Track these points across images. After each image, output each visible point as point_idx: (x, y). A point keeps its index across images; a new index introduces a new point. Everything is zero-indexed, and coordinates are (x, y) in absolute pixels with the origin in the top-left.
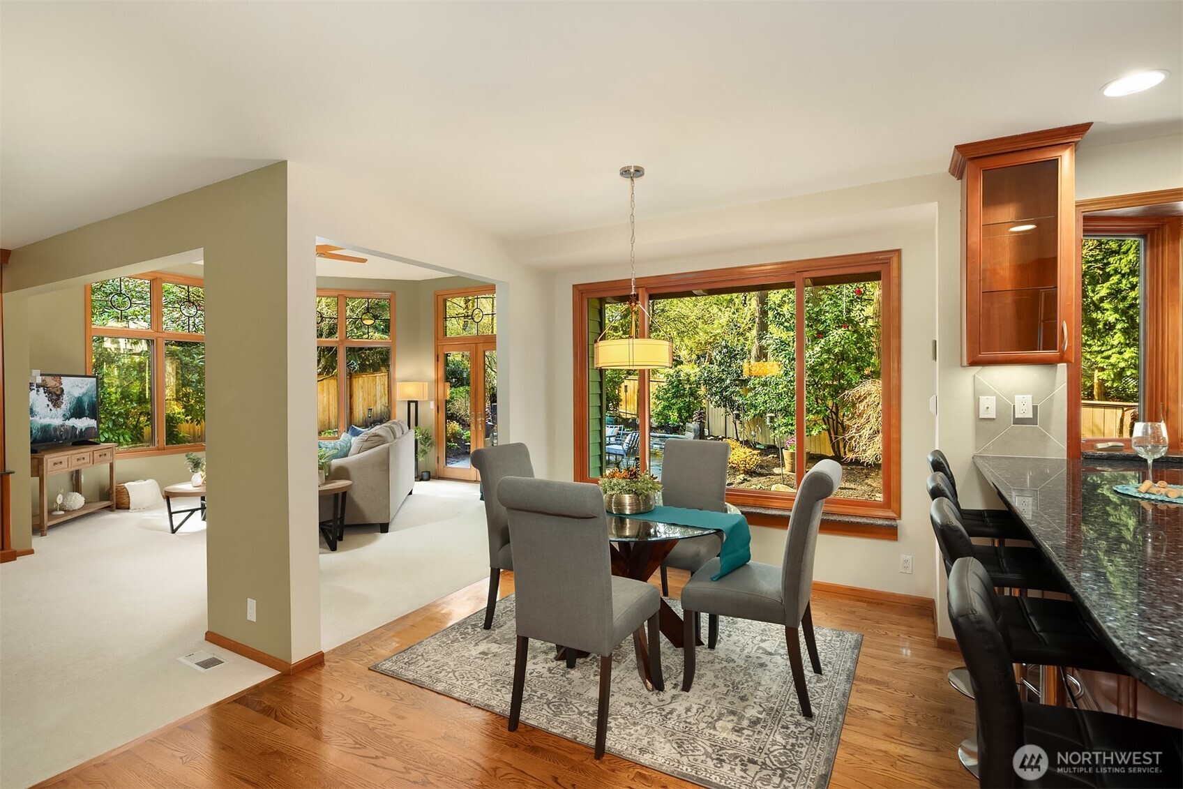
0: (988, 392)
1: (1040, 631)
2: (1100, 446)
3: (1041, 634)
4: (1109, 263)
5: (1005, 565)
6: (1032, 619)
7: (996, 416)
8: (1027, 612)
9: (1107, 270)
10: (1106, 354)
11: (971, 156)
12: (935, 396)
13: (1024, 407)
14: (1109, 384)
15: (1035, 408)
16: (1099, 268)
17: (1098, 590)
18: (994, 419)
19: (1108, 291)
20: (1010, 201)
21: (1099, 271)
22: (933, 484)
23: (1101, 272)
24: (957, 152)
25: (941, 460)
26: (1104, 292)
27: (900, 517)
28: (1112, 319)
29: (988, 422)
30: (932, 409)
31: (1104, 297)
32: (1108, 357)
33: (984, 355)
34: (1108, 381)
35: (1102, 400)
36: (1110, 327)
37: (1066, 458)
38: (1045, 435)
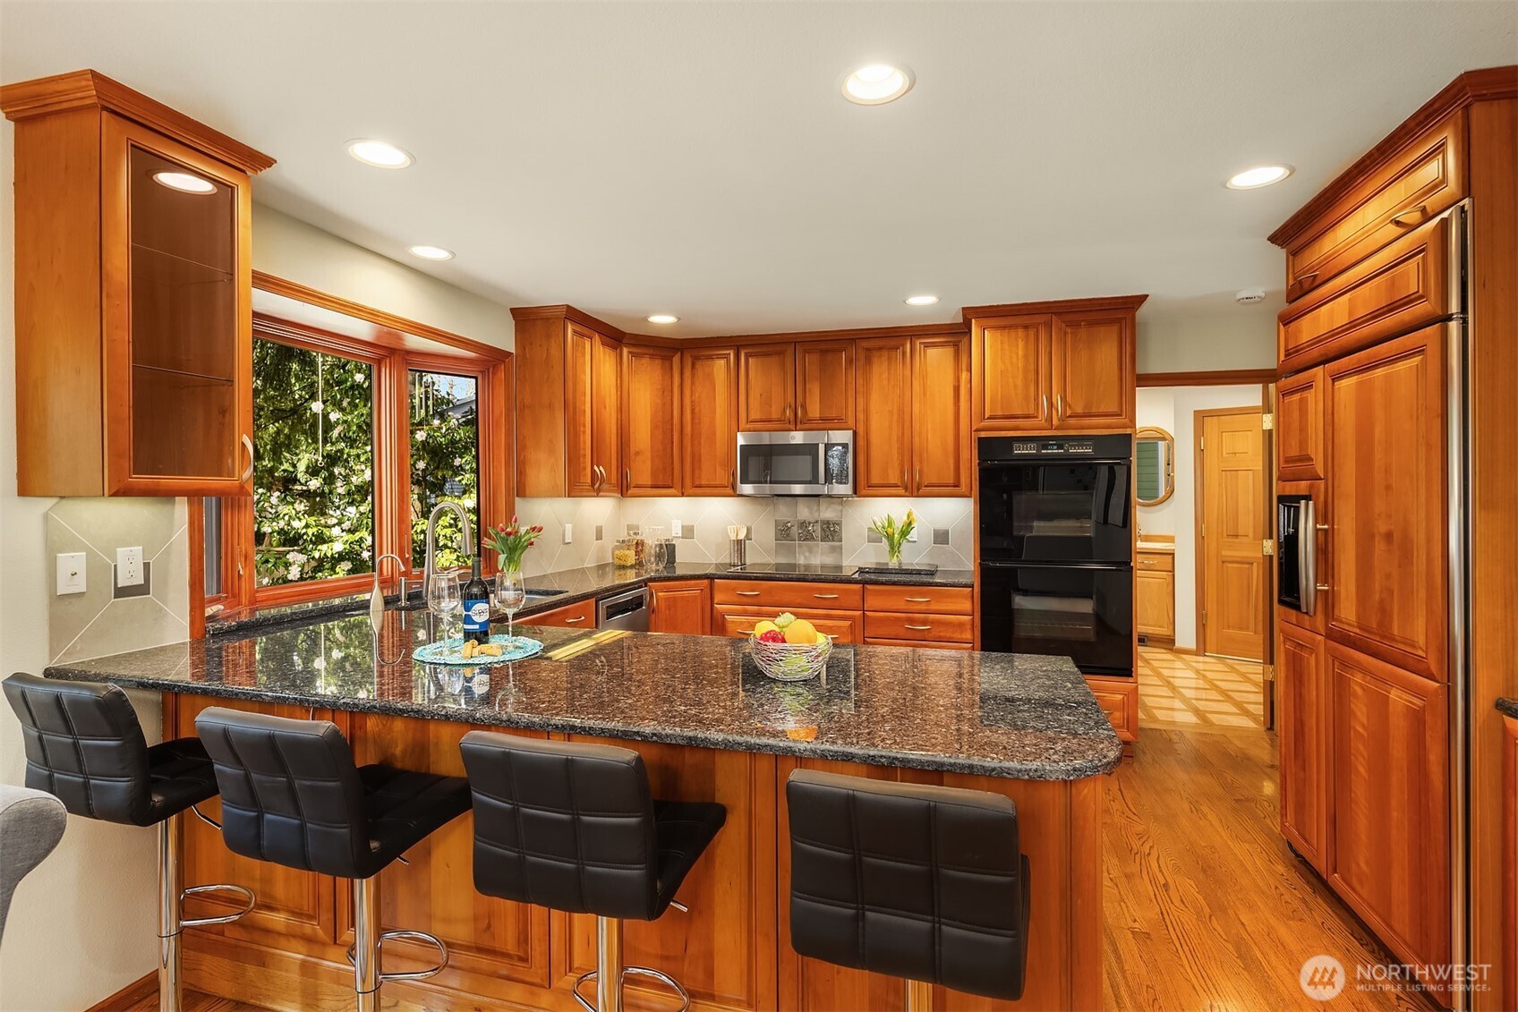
0: (73, 546)
7: (88, 587)
11: (111, 106)
13: (131, 568)
15: (147, 566)
18: (84, 594)
29: (74, 601)
37: (188, 640)
38: (161, 609)
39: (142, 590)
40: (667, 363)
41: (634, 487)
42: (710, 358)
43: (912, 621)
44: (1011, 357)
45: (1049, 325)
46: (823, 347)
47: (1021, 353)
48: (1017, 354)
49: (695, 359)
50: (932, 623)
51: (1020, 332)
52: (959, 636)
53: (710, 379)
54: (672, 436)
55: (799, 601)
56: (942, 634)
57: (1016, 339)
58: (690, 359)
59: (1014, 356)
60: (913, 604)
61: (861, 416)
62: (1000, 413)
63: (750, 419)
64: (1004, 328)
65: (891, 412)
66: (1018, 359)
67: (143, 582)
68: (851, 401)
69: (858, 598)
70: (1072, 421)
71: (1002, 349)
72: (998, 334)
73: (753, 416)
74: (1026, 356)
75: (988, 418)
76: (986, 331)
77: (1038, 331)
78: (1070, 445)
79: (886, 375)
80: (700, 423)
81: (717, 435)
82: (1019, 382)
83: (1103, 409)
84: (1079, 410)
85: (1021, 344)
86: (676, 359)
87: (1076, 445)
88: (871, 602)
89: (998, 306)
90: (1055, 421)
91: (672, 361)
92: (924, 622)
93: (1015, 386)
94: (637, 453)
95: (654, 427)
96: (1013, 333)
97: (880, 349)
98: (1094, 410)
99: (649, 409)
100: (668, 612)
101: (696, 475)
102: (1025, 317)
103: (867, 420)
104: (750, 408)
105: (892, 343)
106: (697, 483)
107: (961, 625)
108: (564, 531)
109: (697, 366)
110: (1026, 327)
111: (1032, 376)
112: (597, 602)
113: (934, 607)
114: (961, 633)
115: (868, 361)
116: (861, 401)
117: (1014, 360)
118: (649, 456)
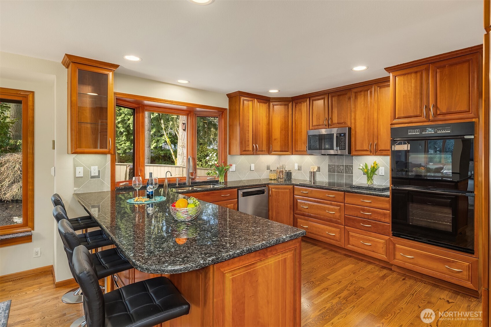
0: (80, 165)
1: (105, 264)
2: (121, 184)
3: (105, 265)
4: (121, 109)
5: (89, 241)
6: (102, 260)
7: (83, 175)
8: (99, 258)
9: (121, 112)
10: (120, 143)
11: (73, 61)
12: (54, 167)
13: (95, 171)
14: (121, 155)
15: (99, 171)
16: (118, 110)
17: (126, 244)
18: (82, 177)
19: (121, 120)
20: (89, 85)
21: (118, 111)
22: (57, 213)
23: (119, 112)
24: (66, 57)
25: (59, 199)
26: (119, 120)
27: (33, 229)
28: (122, 130)
29: (80, 178)
30: (53, 173)
31: (119, 121)
32: (121, 145)
33: (79, 150)
34: (121, 154)
35: (119, 163)
36: (121, 133)
37: (110, 190)
38: (103, 182)
39: (98, 177)
40: (286, 107)
41: (274, 151)
42: (300, 103)
43: (364, 210)
44: (408, 88)
45: (427, 70)
46: (338, 93)
47: (413, 85)
48: (411, 86)
49: (296, 103)
50: (373, 212)
51: (413, 75)
52: (383, 220)
53: (300, 110)
54: (288, 133)
55: (321, 197)
56: (376, 217)
57: (411, 79)
58: (295, 104)
59: (410, 87)
60: (364, 203)
61: (353, 121)
62: (402, 115)
63: (313, 125)
64: (405, 74)
65: (365, 118)
66: (412, 89)
67: (98, 175)
68: (349, 115)
69: (342, 197)
70: (440, 117)
71: (404, 85)
72: (402, 78)
73: (315, 124)
74: (416, 87)
75: (397, 118)
76: (397, 78)
77: (422, 74)
78: (438, 129)
79: (363, 102)
80: (297, 127)
81: (303, 132)
82: (412, 100)
83: (458, 109)
84: (444, 111)
85: (413, 81)
86: (290, 105)
87: (441, 129)
88: (348, 200)
89: (401, 65)
90: (431, 118)
91: (288, 105)
92: (369, 211)
93: (410, 102)
94: (275, 139)
95: (281, 130)
96: (409, 76)
97: (361, 91)
98: (453, 110)
99: (279, 123)
100: (276, 196)
101: (296, 147)
102: (416, 67)
103: (355, 123)
104: (313, 120)
105: (366, 88)
106: (296, 150)
107: (384, 215)
108: (251, 166)
109: (297, 106)
110: (416, 72)
111: (419, 96)
112: (238, 190)
113: (372, 205)
114: (385, 219)
115: (356, 97)
116: (353, 114)
117: (410, 89)
118: (279, 140)
